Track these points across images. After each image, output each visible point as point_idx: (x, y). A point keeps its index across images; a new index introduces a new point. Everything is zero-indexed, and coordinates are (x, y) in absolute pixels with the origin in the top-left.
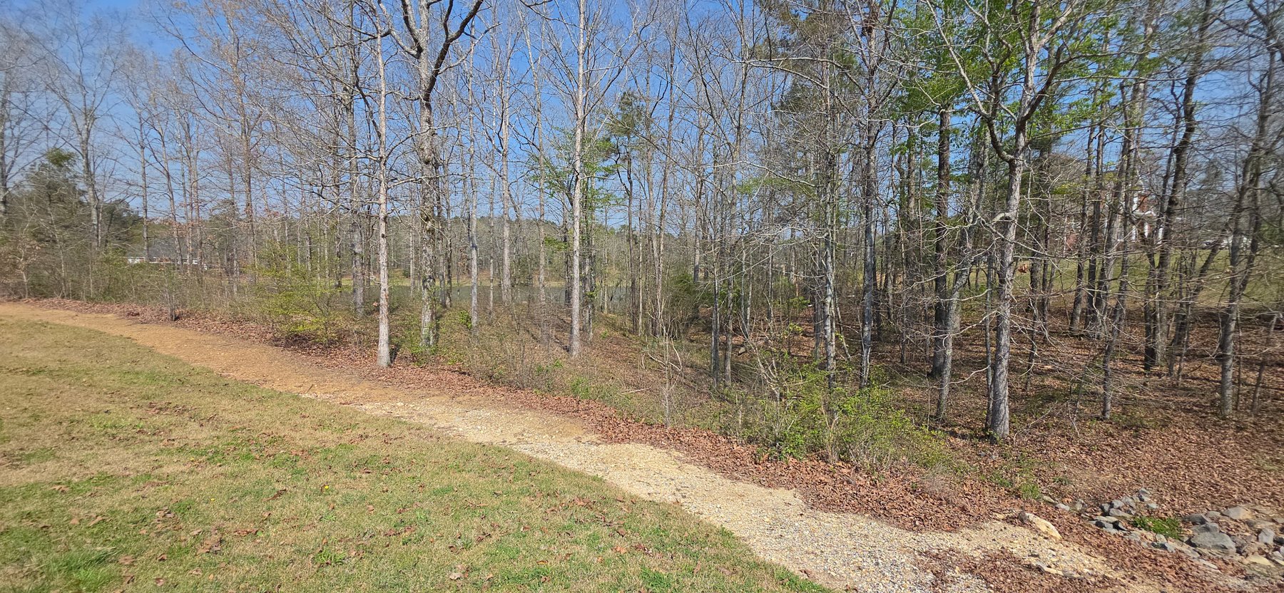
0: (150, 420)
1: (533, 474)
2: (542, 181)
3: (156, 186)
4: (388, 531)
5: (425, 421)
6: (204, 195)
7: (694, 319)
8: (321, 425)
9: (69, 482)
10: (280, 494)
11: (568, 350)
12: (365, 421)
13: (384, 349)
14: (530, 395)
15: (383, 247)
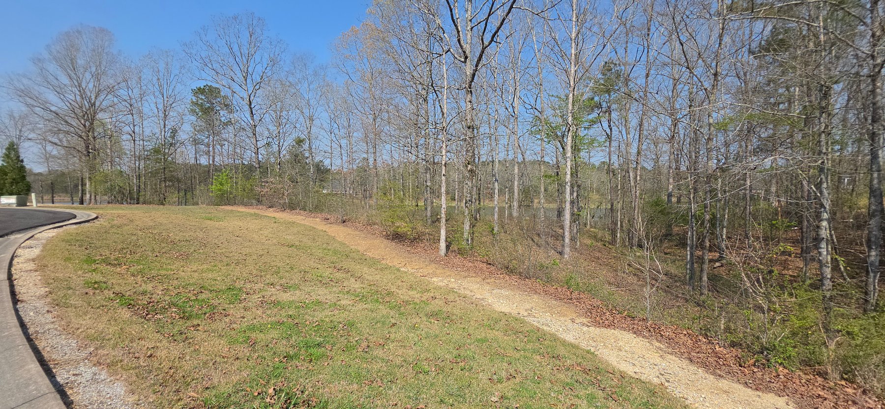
0: (335, 275)
1: (541, 340)
2: (543, 133)
3: (336, 153)
4: (451, 360)
5: (468, 292)
6: (355, 156)
7: (668, 235)
8: (411, 288)
9: (305, 302)
10: (394, 325)
11: (561, 253)
12: (435, 288)
13: (443, 245)
14: (535, 283)
15: (444, 181)
